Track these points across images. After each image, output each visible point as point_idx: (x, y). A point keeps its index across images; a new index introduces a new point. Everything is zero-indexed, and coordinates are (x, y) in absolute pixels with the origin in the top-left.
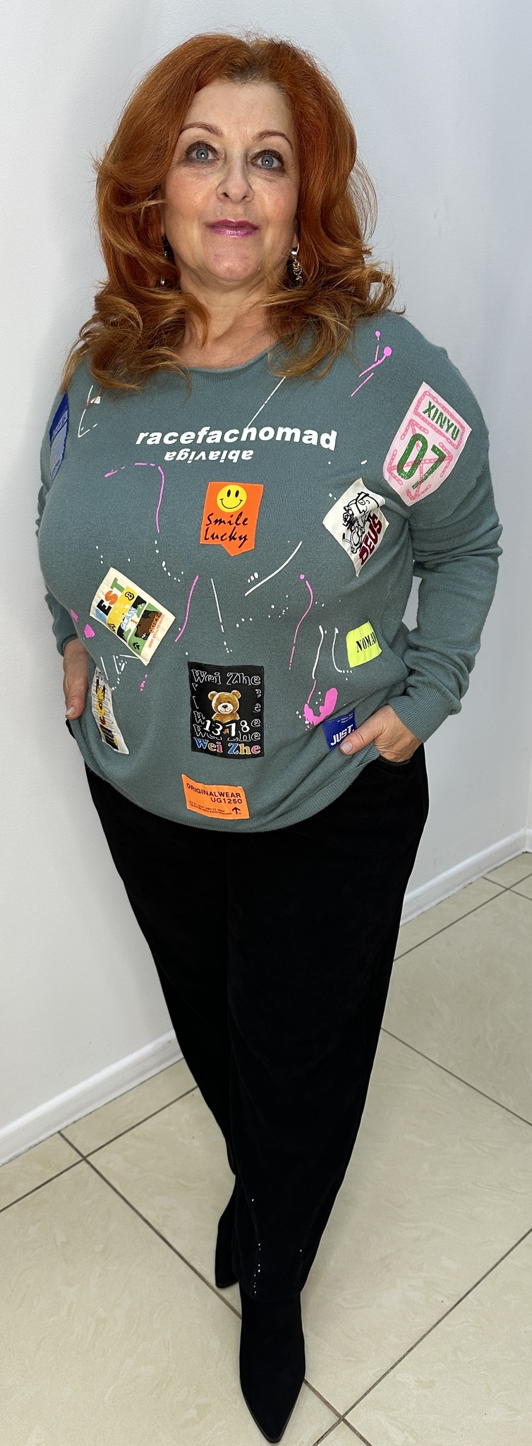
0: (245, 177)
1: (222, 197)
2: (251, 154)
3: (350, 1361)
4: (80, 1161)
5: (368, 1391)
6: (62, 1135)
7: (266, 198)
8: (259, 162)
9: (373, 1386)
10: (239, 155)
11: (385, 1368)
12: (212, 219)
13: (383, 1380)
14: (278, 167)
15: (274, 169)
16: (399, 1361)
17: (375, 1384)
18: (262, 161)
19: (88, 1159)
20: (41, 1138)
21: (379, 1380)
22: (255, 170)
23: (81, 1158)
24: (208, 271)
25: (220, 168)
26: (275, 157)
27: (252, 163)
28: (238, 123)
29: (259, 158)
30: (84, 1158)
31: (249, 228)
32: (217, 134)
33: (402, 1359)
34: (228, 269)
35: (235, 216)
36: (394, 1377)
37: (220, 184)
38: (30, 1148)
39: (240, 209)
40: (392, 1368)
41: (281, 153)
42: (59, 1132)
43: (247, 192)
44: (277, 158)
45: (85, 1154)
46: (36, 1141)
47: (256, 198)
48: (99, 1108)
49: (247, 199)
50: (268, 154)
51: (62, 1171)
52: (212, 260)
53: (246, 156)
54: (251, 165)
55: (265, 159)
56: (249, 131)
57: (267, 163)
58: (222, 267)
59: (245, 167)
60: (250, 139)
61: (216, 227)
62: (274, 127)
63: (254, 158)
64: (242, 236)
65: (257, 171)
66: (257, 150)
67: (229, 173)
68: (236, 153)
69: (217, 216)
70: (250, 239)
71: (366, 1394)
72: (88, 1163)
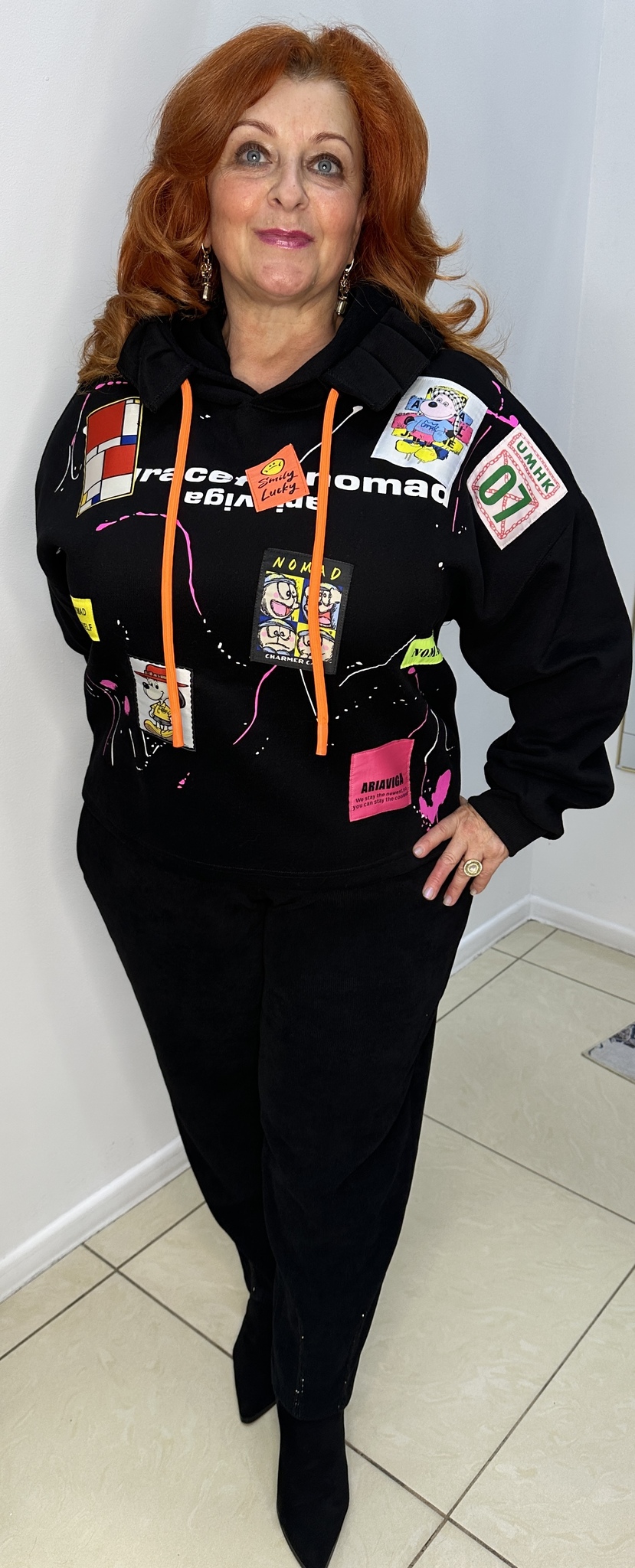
0: (300, 181)
1: (274, 203)
2: (307, 158)
3: (445, 1457)
4: (113, 1273)
5: (469, 1487)
6: (87, 1248)
7: (322, 206)
8: (316, 167)
9: (474, 1481)
10: (294, 158)
11: (481, 1461)
12: (262, 227)
13: (483, 1474)
14: (337, 173)
15: (332, 176)
16: (496, 1452)
17: (476, 1479)
18: (319, 166)
19: (121, 1270)
20: (64, 1252)
21: (479, 1475)
22: (311, 176)
23: (112, 1270)
24: (255, 283)
25: (273, 172)
26: (333, 162)
27: (308, 168)
28: (294, 122)
29: (316, 162)
30: (117, 1270)
31: (302, 239)
32: (270, 134)
33: (498, 1449)
34: (278, 283)
35: (287, 226)
36: (494, 1469)
37: (272, 189)
38: (53, 1264)
39: (293, 218)
40: (490, 1460)
41: (340, 158)
42: (83, 1244)
43: (302, 198)
44: (335, 163)
45: (116, 1266)
46: (58, 1256)
47: (311, 206)
48: (123, 1215)
49: (302, 207)
50: (326, 158)
51: (94, 1285)
52: (260, 272)
53: (301, 159)
54: (307, 171)
55: (322, 163)
56: (305, 132)
57: (324, 168)
58: (271, 280)
59: (301, 172)
60: (306, 141)
61: (267, 236)
62: (333, 129)
63: (311, 162)
64: (294, 247)
65: (314, 178)
66: (314, 154)
67: (282, 177)
68: (291, 156)
69: (267, 224)
70: (304, 251)
71: (467, 1490)
72: (122, 1274)
